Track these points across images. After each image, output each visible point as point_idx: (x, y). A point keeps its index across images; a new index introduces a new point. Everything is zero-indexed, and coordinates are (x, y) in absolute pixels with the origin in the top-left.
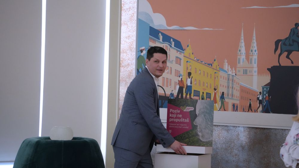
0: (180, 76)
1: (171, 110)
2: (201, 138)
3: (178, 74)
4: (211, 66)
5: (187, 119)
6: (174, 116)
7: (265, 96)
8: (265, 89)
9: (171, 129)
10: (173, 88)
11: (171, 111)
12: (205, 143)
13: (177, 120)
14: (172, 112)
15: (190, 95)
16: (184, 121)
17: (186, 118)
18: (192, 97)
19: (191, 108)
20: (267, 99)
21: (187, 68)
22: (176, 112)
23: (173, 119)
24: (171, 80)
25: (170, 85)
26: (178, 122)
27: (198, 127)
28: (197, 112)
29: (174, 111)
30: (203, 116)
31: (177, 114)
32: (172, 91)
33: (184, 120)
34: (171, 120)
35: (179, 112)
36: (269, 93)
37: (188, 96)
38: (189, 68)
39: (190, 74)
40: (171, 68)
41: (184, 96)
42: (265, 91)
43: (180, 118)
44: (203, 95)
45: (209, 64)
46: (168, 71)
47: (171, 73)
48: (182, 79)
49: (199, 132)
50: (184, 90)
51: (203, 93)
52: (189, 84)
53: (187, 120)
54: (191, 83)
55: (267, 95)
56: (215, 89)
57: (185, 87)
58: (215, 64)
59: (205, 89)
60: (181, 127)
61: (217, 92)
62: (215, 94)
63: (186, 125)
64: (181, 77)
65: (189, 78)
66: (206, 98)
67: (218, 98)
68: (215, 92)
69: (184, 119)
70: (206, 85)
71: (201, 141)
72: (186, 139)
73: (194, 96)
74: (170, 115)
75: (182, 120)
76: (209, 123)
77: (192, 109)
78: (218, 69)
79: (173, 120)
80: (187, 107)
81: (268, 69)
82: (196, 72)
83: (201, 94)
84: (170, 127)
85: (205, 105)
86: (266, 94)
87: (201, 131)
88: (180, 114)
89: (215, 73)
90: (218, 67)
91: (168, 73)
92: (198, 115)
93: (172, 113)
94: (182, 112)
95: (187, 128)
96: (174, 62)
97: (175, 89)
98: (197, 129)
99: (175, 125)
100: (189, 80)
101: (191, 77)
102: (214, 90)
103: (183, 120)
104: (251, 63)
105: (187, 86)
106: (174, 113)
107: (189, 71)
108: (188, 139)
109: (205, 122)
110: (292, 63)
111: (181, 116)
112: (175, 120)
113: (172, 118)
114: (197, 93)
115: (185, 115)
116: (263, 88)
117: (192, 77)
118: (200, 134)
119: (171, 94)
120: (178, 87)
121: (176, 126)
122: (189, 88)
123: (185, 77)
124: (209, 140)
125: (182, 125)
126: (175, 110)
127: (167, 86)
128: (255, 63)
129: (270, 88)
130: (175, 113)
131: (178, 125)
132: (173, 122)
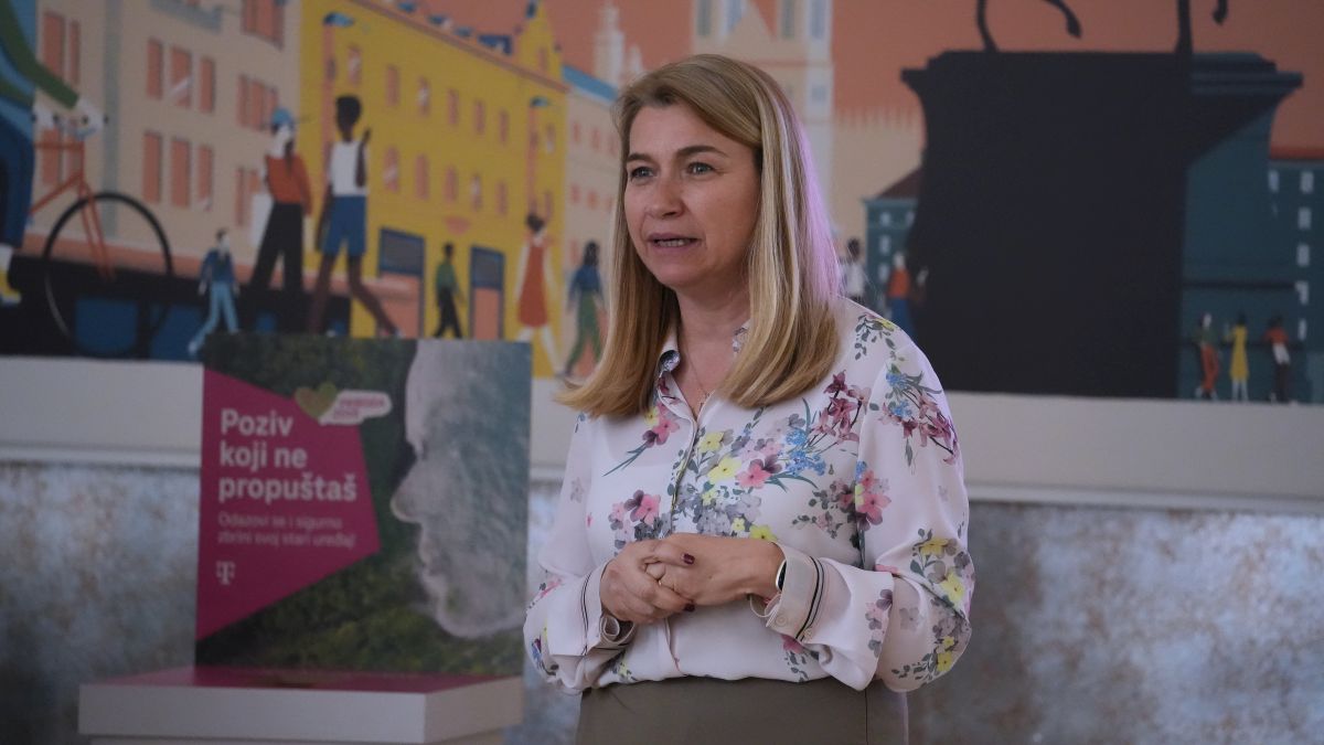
0: (275, 128)
1: (230, 418)
2: (443, 618)
3: (262, 110)
4: (508, 49)
5: (342, 481)
6: (255, 458)
7: (884, 272)
8: (886, 219)
9: (229, 552)
10: (224, 212)
11: (225, 425)
12: (469, 653)
13: (274, 489)
14: (234, 431)
15: (354, 262)
16: (320, 496)
17: (333, 473)
18: (369, 278)
19: (372, 403)
20: (900, 290)
21: (331, 68)
22: (267, 427)
23: (241, 483)
24: (207, 153)
25: (207, 188)
26: (281, 506)
27: (424, 538)
28: (416, 428)
29: (247, 425)
30: (455, 454)
31: (275, 442)
32: (220, 235)
33: (324, 490)
34: (228, 489)
35: (285, 430)
36: (918, 245)
37: (339, 275)
38: (346, 66)
39: (348, 111)
40: (209, 67)
41: (311, 270)
42: (887, 232)
43: (292, 474)
44: (446, 269)
45: (489, 40)
46: (184, 84)
47: (209, 102)
48: (289, 146)
49: (433, 573)
50: (310, 226)
51: (449, 250)
52: (345, 185)
53: (345, 490)
54: (361, 178)
55: (899, 261)
56: (535, 223)
57: (317, 204)
58: (536, 38)
59: (457, 224)
60: (299, 540)
61: (550, 241)
62: (536, 257)
63: (336, 523)
64: (284, 134)
65: (347, 138)
66: (474, 284)
67: (557, 287)
68: (538, 240)
69: (320, 483)
70: (468, 190)
71: (445, 636)
72: (338, 624)
73: (383, 269)
74: (225, 456)
75: (310, 488)
76: (501, 506)
77: (376, 405)
78: (555, 71)
79: (245, 489)
80: (347, 395)
81: (910, 77)
82: (394, 96)
83: (434, 257)
84: (225, 537)
85: (472, 374)
86: (893, 251)
87: (444, 566)
88: (291, 442)
89: (535, 102)
90: (555, 61)
91: (185, 101)
92: (418, 448)
93: (235, 438)
94: (307, 433)
95: (347, 541)
96: (232, 22)
97: (242, 216)
98: (412, 547)
99: (261, 521)
100: (344, 159)
101: (358, 131)
102: (524, 229)
103: (314, 489)
104: (789, 31)
105: (332, 202)
106: (254, 437)
107: (342, 87)
108: (350, 626)
109: (469, 498)
110: (1074, 27)
111: (298, 458)
112: (256, 488)
113: (237, 472)
114: (403, 252)
115: (328, 449)
116: (873, 214)
117: (367, 135)
118: (435, 585)
119: (213, 257)
120: (261, 207)
121: (268, 530)
122: (345, 216)
123: (310, 132)
124: (499, 625)
125: (310, 524)
126: (254, 415)
127: (182, 199)
128: (817, 31)
129: (919, 212)
130: (260, 439)
131: (279, 522)
132: (243, 505)
